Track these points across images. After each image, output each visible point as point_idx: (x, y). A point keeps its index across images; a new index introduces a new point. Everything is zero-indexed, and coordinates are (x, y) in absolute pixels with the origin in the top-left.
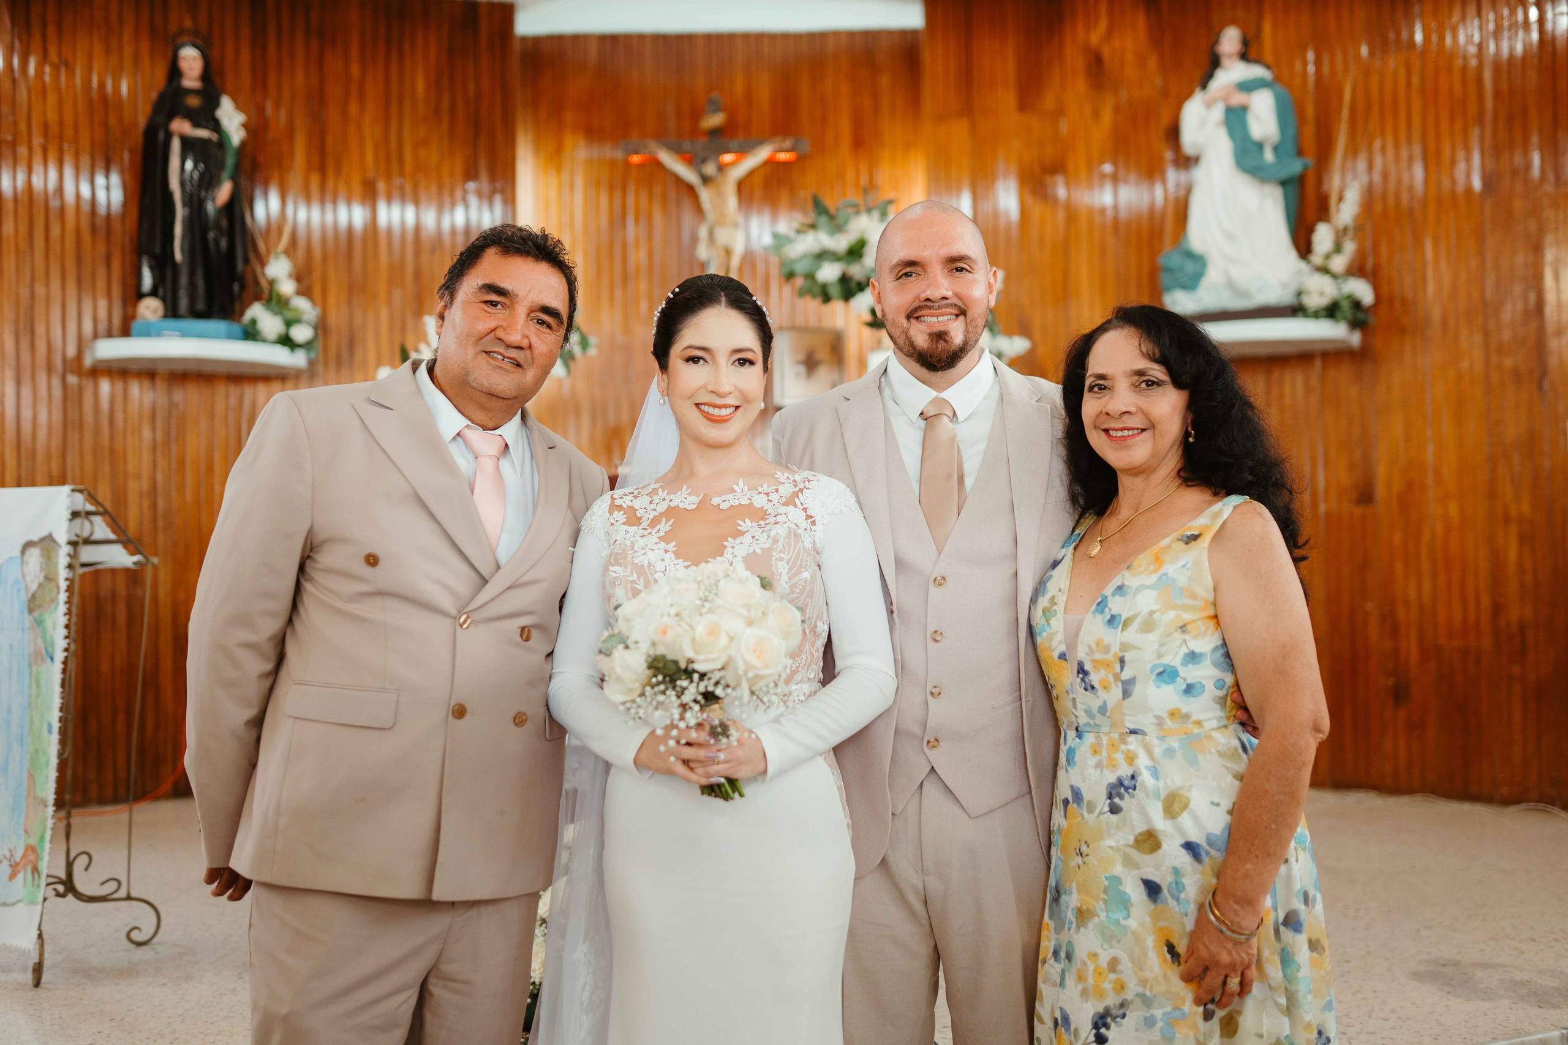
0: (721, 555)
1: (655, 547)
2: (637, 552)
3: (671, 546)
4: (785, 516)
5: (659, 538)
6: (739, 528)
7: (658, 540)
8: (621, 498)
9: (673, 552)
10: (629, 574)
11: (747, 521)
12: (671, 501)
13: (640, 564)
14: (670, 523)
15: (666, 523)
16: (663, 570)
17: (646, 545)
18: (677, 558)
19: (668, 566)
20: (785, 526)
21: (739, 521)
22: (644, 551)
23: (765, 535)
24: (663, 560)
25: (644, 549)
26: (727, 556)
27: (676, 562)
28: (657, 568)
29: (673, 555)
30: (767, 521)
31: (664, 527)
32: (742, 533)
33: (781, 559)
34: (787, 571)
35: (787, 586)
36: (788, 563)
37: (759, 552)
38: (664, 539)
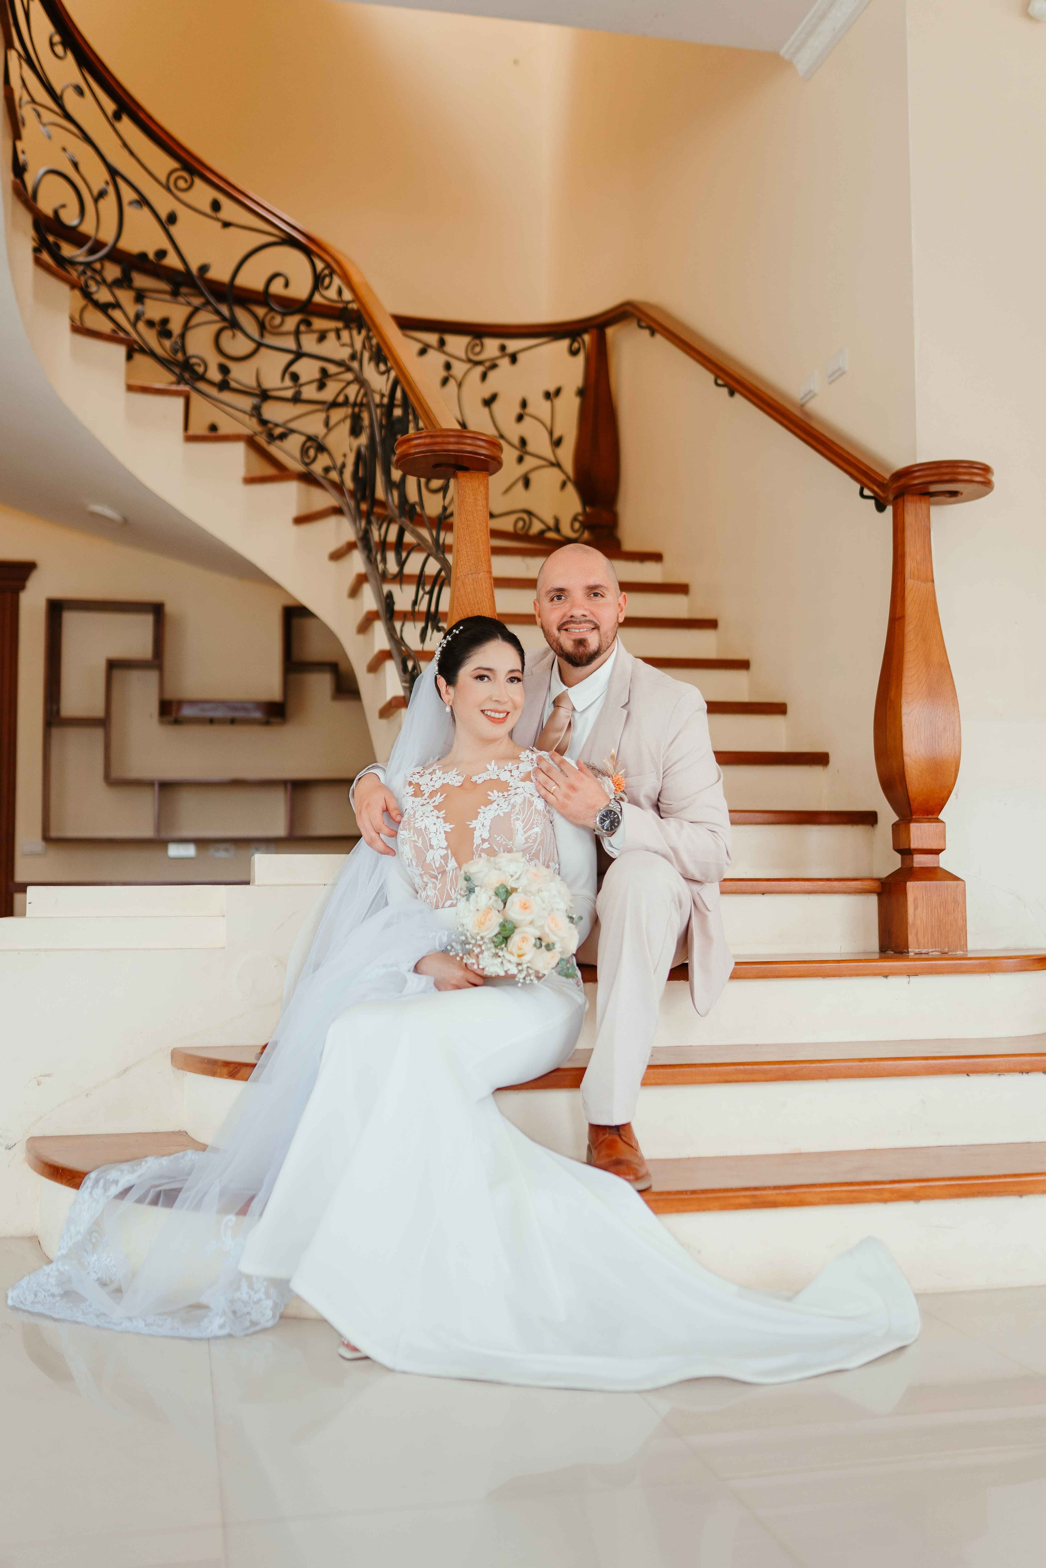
0: (477, 819)
1: (430, 814)
2: (417, 819)
3: (442, 814)
4: (523, 789)
5: (433, 806)
6: (489, 798)
7: (433, 809)
8: (412, 777)
9: (443, 818)
10: (412, 836)
11: (495, 791)
12: (444, 779)
13: (419, 828)
14: (443, 797)
15: (441, 796)
16: (435, 831)
17: (424, 814)
18: (445, 822)
19: (438, 828)
20: (522, 796)
21: (489, 793)
22: (422, 818)
23: (507, 803)
24: (435, 824)
25: (422, 816)
26: (480, 819)
27: (444, 825)
28: (431, 830)
29: (442, 820)
30: (509, 793)
31: (438, 799)
32: (491, 802)
33: (518, 819)
34: (522, 827)
35: (523, 838)
36: (523, 822)
37: (501, 814)
38: (437, 808)
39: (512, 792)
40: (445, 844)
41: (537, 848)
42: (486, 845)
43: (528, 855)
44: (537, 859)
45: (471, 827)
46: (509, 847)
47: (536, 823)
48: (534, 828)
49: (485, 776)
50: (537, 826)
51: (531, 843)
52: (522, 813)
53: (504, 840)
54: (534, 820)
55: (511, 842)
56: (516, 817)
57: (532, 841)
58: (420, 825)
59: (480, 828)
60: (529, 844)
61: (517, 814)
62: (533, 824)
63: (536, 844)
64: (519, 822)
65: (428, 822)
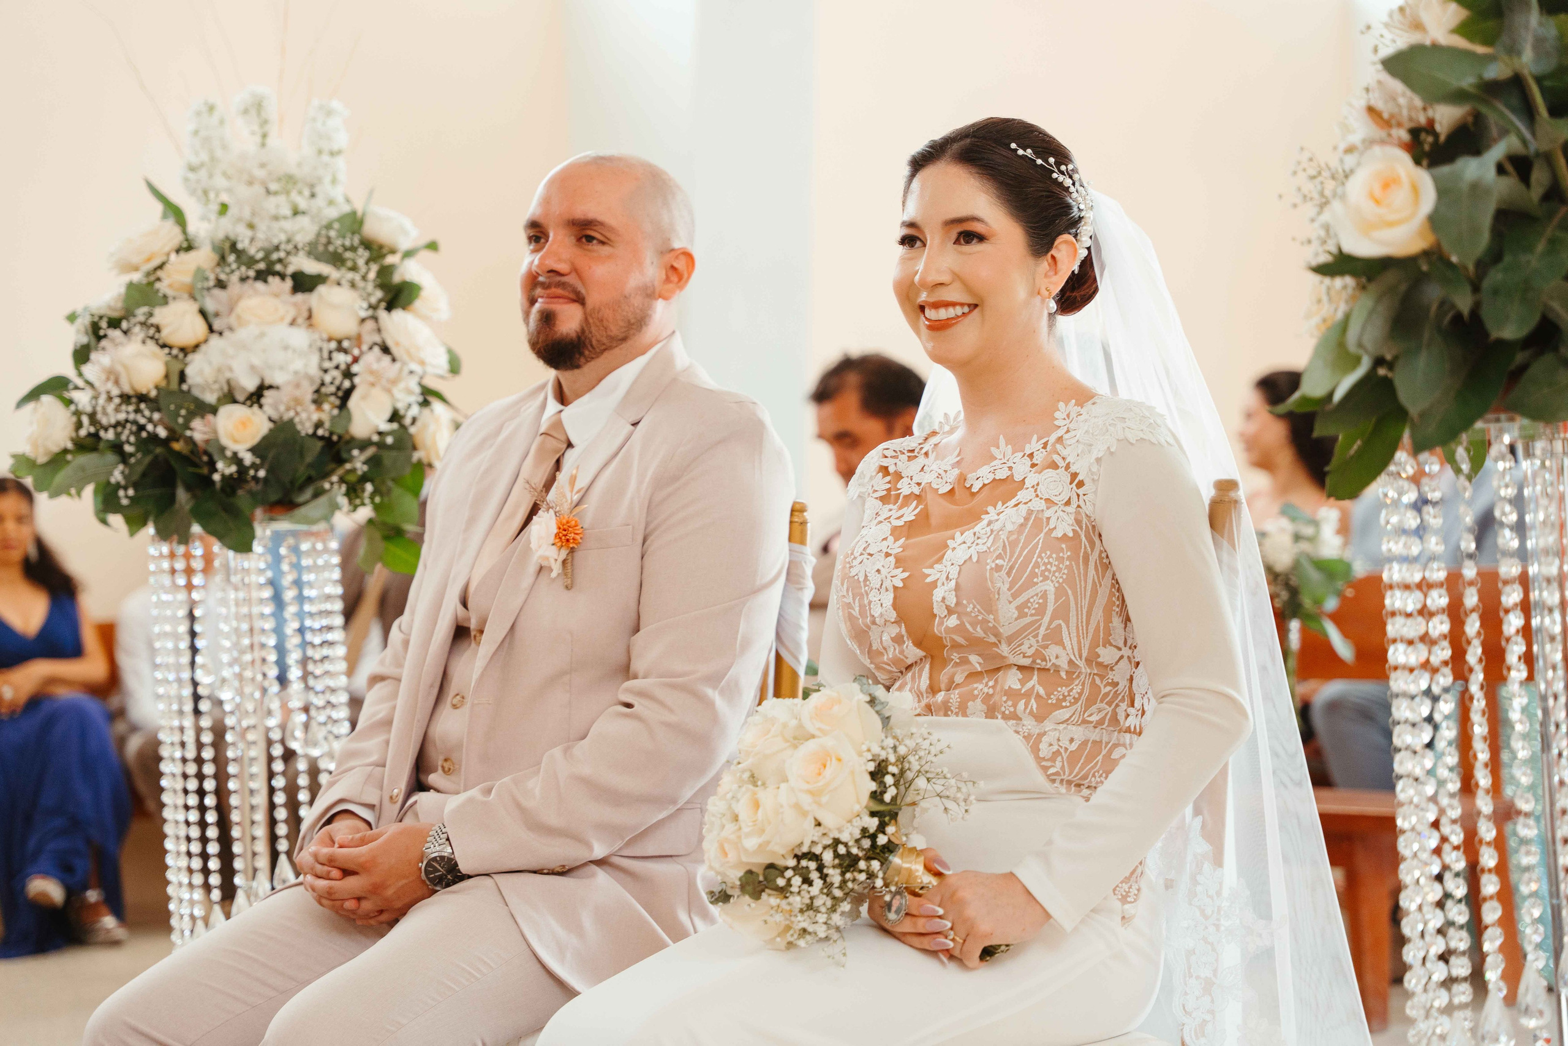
1: (877, 548)
2: (855, 558)
4: (1033, 490)
5: (894, 528)
7: (888, 534)
9: (896, 555)
10: (845, 594)
12: (931, 472)
14: (918, 510)
15: (915, 508)
16: (879, 585)
18: (897, 566)
19: (884, 580)
21: (981, 506)
25: (863, 553)
26: (945, 564)
27: (894, 572)
28: (873, 583)
30: (1010, 503)
31: (910, 512)
33: (998, 568)
34: (1007, 586)
35: (1012, 608)
36: (1009, 574)
37: (975, 559)
38: (896, 532)
39: (1013, 502)
40: (892, 614)
41: (1050, 623)
42: (953, 621)
43: (1033, 641)
44: (1056, 644)
45: (928, 580)
46: (991, 625)
47: (1043, 572)
48: (1037, 583)
49: (987, 473)
50: (1046, 578)
51: (1032, 615)
52: (1008, 554)
53: (979, 611)
54: (1037, 566)
55: (992, 617)
56: (996, 564)
57: (1033, 611)
58: (857, 570)
59: (943, 584)
60: (1029, 619)
61: (999, 557)
62: (1033, 575)
63: (1046, 619)
64: (1003, 573)
65: (870, 567)
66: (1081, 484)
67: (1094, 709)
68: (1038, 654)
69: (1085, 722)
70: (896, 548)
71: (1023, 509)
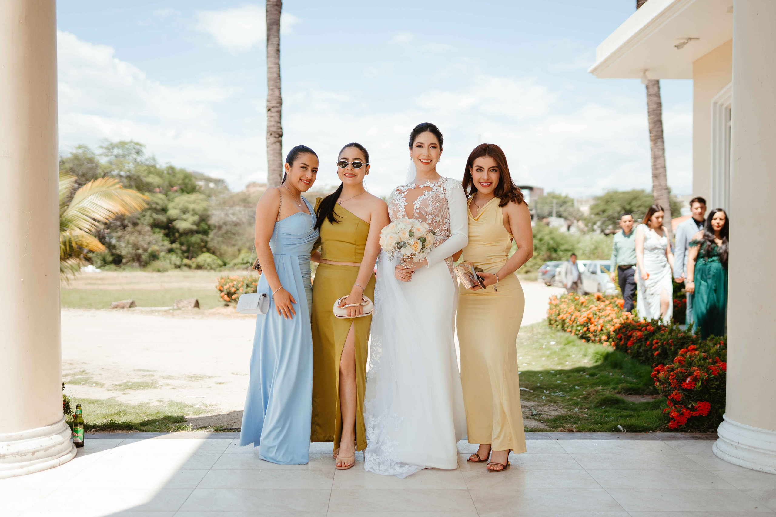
2: (396, 200)
4: (436, 190)
6: (423, 193)
7: (402, 197)
11: (426, 190)
12: (409, 187)
18: (405, 202)
19: (402, 204)
23: (428, 195)
26: (418, 200)
34: (431, 203)
35: (431, 208)
37: (425, 199)
38: (404, 197)
39: (432, 190)
40: (404, 210)
42: (418, 211)
43: (433, 215)
45: (413, 204)
46: (426, 211)
48: (436, 204)
49: (424, 185)
50: (438, 204)
52: (432, 198)
53: (424, 208)
54: (437, 201)
55: (427, 209)
56: (429, 200)
57: (435, 209)
58: (396, 202)
59: (416, 204)
60: (434, 211)
61: (430, 198)
62: (436, 202)
63: (437, 211)
64: (431, 201)
65: (399, 202)
66: (445, 191)
67: (442, 232)
68: (434, 218)
69: (441, 235)
70: (405, 199)
71: (435, 192)
